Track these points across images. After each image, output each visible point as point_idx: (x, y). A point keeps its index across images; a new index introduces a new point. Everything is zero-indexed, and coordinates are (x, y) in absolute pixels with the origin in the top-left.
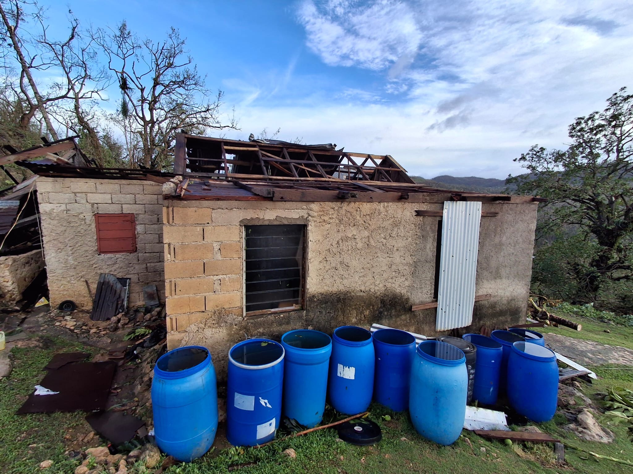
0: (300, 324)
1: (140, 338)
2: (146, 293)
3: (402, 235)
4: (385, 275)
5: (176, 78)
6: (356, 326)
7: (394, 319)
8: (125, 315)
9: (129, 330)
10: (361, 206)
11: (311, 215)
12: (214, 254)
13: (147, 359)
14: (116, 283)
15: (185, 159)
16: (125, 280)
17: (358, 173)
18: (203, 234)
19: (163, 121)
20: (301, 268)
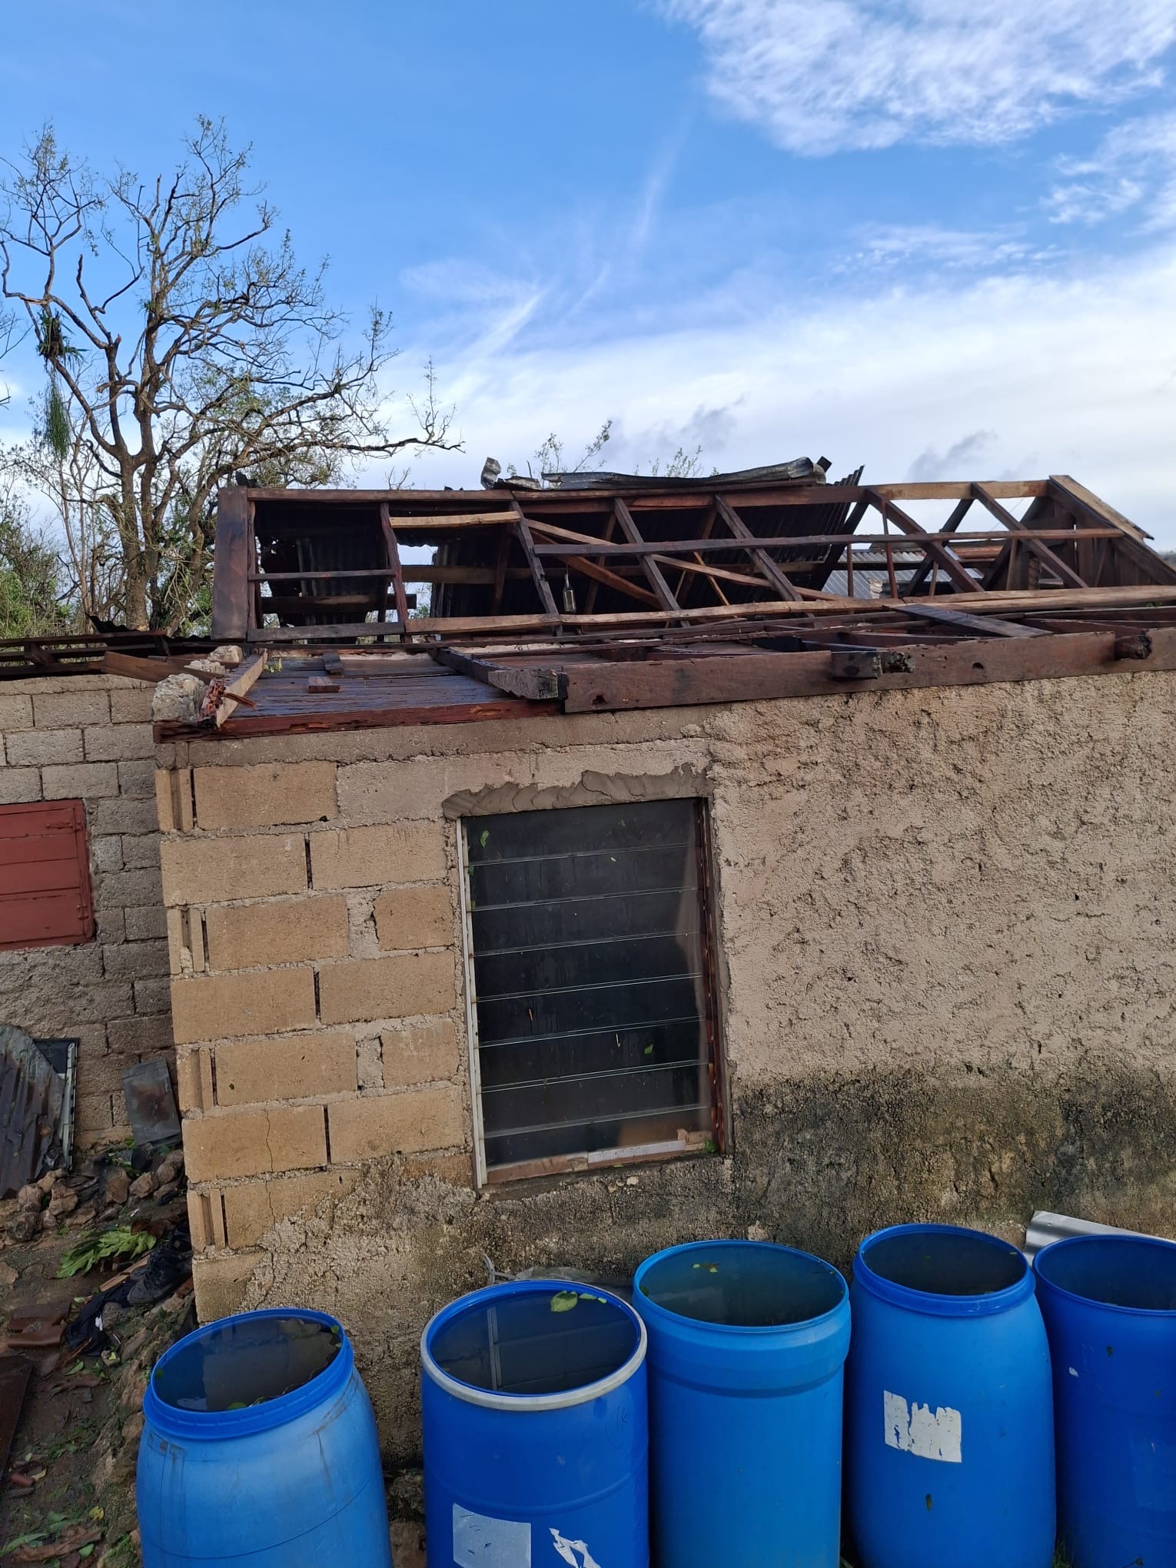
0: (713, 1215)
1: (115, 1266)
2: (135, 1092)
3: (1137, 815)
4: (1074, 997)
5: (222, 289)
6: (960, 1223)
7: (1131, 1191)
8: (65, 1180)
9: (80, 1236)
10: (934, 706)
11: (721, 756)
12: (353, 936)
13: (137, 1352)
14: (33, 1057)
15: (257, 583)
16: (63, 1045)
17: (931, 567)
18: (309, 862)
19: (185, 448)
20: (697, 976)
